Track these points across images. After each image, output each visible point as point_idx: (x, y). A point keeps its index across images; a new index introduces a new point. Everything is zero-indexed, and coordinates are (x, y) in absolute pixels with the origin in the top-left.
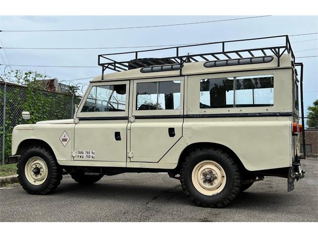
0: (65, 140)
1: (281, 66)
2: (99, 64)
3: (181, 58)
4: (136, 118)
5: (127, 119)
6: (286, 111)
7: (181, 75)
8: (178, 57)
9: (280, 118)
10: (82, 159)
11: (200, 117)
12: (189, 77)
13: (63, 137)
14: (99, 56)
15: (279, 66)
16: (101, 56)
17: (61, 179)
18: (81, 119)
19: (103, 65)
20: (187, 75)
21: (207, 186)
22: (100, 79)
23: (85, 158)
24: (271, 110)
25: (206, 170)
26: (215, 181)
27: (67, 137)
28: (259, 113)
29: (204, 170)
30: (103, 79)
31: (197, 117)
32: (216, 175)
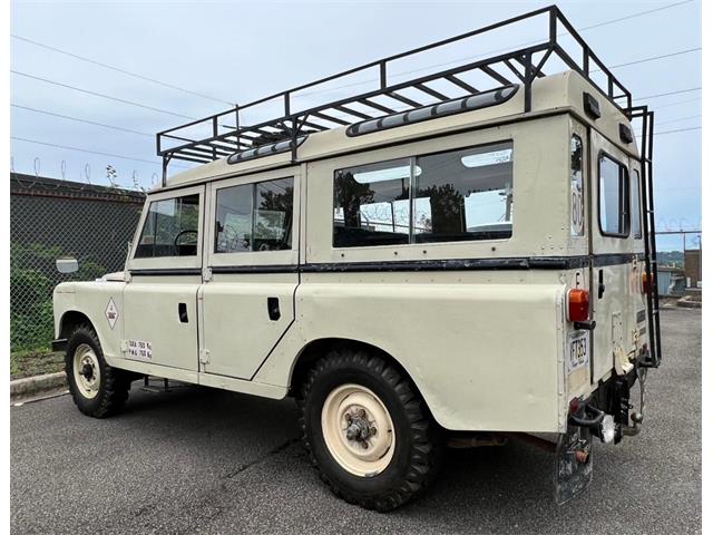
0: (112, 316)
1: (537, 109)
2: (159, 153)
3: (294, 118)
4: (214, 272)
5: (200, 274)
6: (549, 253)
7: (294, 164)
8: (288, 117)
9: (531, 274)
10: (133, 357)
11: (331, 271)
12: (310, 164)
13: (109, 311)
14: (159, 135)
15: (528, 109)
16: (162, 134)
17: (129, 388)
18: (135, 273)
19: (165, 154)
20: (307, 162)
21: (356, 448)
22: (160, 187)
23: (139, 356)
24: (504, 249)
25: (353, 409)
26: (373, 439)
27: (114, 311)
28: (472, 261)
29: (349, 407)
30: (164, 185)
31: (325, 271)
32: (374, 425)
